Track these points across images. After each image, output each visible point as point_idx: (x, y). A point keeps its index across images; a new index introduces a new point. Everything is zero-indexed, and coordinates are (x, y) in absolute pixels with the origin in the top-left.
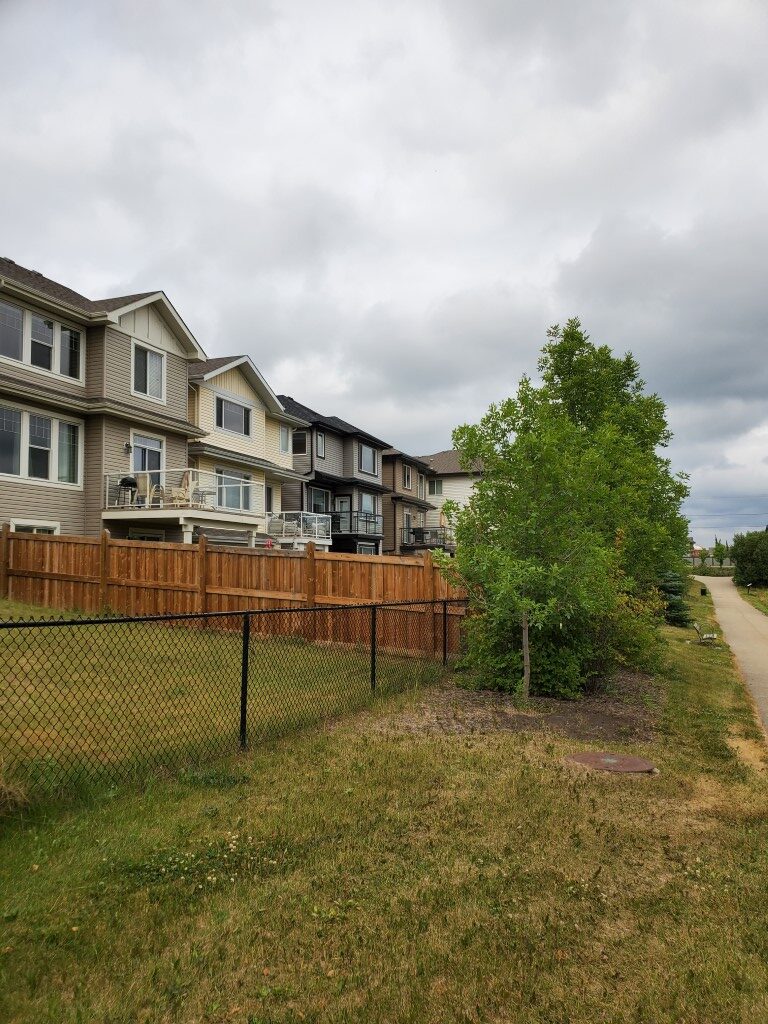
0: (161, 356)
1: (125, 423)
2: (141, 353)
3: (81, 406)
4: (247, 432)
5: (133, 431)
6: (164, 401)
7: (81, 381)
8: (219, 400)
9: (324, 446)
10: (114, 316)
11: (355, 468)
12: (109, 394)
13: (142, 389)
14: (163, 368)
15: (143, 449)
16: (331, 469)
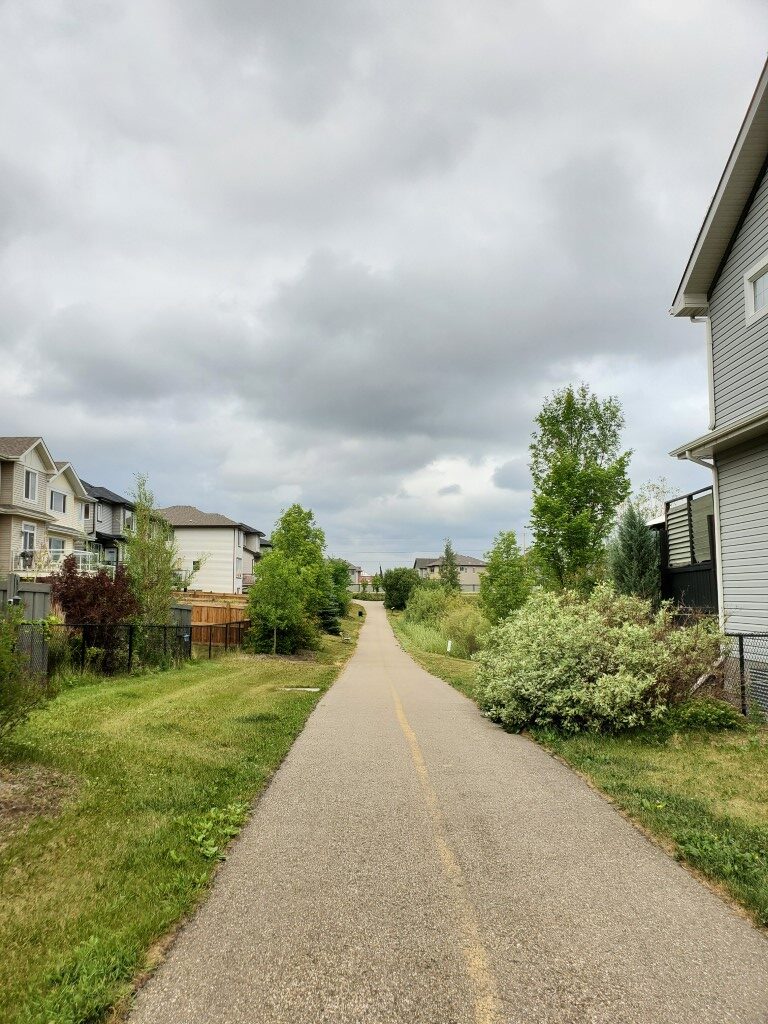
0: (36, 474)
1: (21, 518)
2: (28, 473)
4: (64, 511)
5: (24, 522)
6: (36, 501)
8: (52, 492)
9: (102, 513)
10: (22, 458)
11: (122, 528)
12: (15, 502)
13: (27, 496)
14: (37, 482)
15: (26, 533)
16: (105, 528)
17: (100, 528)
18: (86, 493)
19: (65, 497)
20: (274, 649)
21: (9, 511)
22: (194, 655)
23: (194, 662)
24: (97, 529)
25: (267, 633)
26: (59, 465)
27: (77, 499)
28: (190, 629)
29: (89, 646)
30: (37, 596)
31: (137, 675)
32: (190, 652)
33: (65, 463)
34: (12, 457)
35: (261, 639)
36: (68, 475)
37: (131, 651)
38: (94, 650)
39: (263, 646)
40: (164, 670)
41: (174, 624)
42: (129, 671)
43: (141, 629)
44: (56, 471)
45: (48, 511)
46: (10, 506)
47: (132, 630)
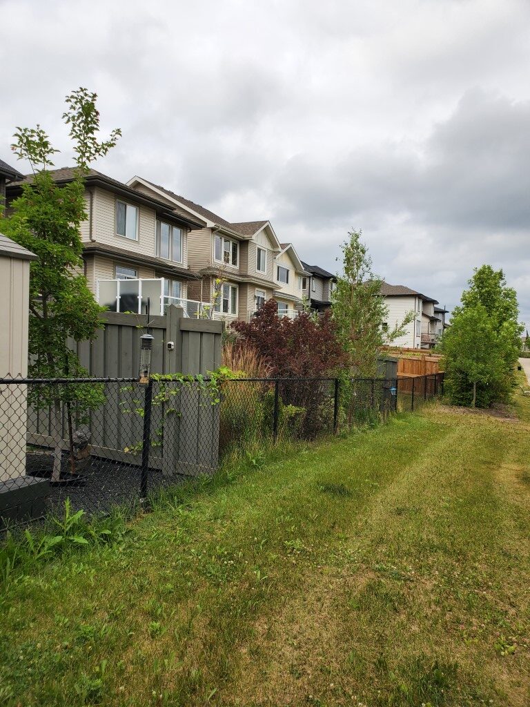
0: (265, 251)
1: (255, 285)
2: (259, 250)
3: (240, 279)
4: (287, 282)
5: (257, 289)
6: (265, 273)
7: (237, 267)
8: (278, 267)
9: (315, 285)
10: (254, 237)
11: (329, 297)
12: (250, 273)
13: (259, 268)
14: (265, 257)
15: (259, 297)
16: (317, 297)
17: (313, 296)
18: (303, 268)
19: (288, 271)
20: (473, 402)
21: (246, 280)
22: (400, 408)
23: (400, 417)
24: (312, 297)
25: (466, 386)
26: (283, 246)
27: (297, 274)
28: (396, 381)
29: (287, 404)
30: (205, 336)
31: (344, 437)
32: (395, 405)
33: (288, 244)
34: (246, 237)
35: (458, 392)
36: (290, 254)
37: (336, 407)
38: (291, 409)
39: (462, 399)
40: (373, 427)
41: (381, 377)
42: (335, 431)
43: (347, 382)
44: (280, 249)
45: (275, 280)
46: (246, 276)
47: (337, 383)
